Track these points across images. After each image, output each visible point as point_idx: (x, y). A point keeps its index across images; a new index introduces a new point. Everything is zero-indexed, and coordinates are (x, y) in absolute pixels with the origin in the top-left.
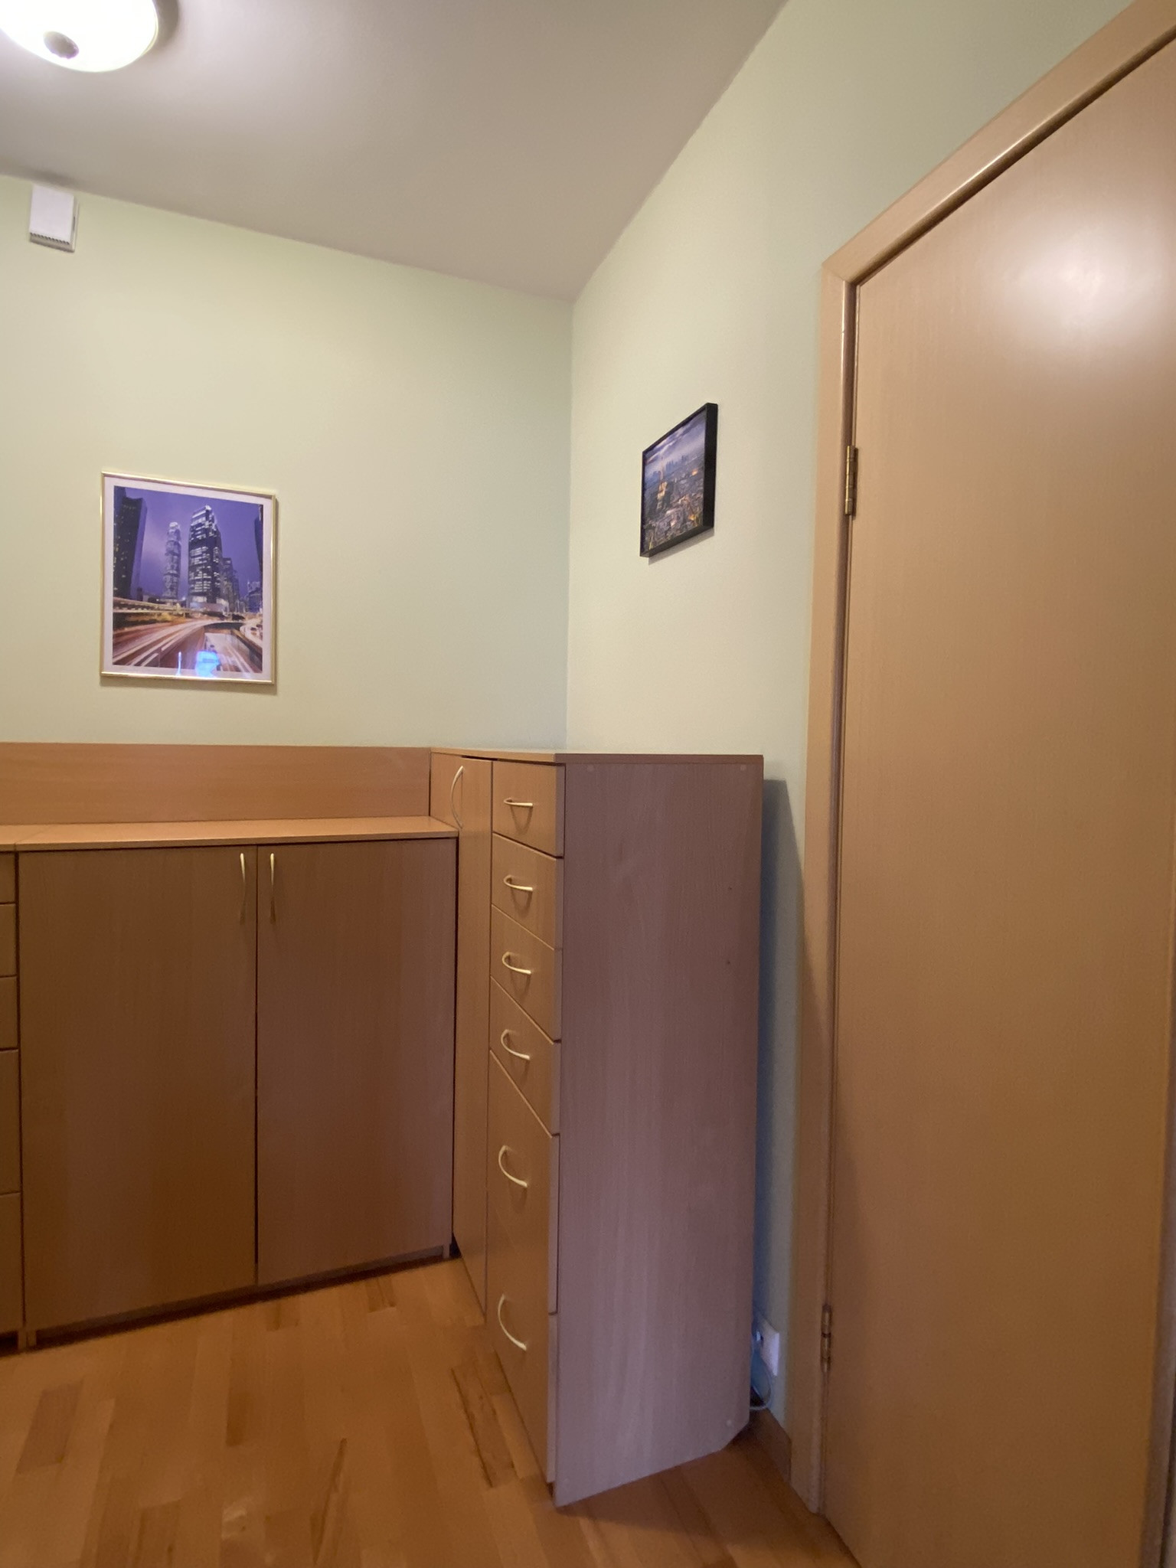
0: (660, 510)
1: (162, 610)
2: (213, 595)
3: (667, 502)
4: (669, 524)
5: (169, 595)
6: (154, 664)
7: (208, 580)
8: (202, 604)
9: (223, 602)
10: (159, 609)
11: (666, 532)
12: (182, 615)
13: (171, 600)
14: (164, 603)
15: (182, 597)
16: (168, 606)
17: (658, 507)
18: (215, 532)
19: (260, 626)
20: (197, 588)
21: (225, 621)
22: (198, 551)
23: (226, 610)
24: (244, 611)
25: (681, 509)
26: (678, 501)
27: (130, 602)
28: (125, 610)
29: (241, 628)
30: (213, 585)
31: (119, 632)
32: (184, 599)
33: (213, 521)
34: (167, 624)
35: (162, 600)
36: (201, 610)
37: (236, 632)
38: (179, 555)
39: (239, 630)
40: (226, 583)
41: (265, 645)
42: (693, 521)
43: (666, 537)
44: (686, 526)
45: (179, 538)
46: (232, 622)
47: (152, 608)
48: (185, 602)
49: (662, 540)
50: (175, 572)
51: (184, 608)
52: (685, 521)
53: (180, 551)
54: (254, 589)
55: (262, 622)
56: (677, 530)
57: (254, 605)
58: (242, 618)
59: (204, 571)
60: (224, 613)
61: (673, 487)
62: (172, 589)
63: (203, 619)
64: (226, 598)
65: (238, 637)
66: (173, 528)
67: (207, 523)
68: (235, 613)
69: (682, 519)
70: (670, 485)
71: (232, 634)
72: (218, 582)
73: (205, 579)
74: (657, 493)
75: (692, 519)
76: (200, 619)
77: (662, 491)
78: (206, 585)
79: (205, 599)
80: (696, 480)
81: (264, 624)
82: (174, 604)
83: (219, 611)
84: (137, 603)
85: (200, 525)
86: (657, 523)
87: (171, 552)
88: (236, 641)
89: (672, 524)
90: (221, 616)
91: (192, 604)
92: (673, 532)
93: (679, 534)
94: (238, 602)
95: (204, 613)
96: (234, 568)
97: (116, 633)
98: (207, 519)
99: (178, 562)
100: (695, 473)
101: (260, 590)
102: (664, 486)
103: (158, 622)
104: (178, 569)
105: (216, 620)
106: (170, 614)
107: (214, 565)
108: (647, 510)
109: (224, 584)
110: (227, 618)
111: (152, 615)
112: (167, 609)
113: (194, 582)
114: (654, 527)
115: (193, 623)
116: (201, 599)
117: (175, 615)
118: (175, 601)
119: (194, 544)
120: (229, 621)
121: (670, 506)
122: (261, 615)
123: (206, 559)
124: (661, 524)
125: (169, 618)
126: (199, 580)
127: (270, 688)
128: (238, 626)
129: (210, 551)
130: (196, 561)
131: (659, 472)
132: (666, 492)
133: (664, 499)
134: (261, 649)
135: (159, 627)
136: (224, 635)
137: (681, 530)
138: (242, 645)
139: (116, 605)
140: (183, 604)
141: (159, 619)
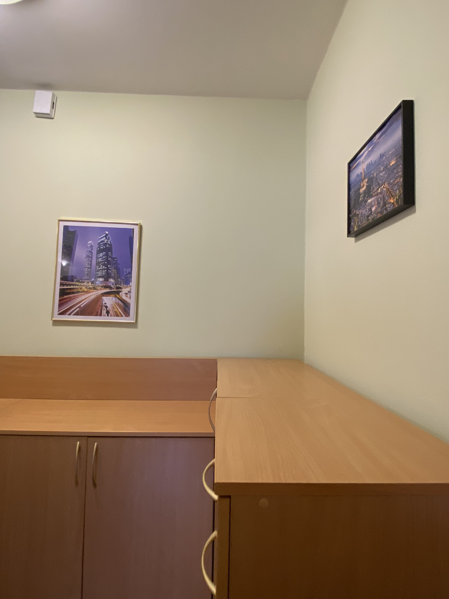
0: (362, 201)
1: (82, 286)
2: (107, 277)
3: (368, 193)
4: (370, 210)
5: (86, 278)
6: (77, 314)
7: (105, 269)
8: (102, 282)
9: (112, 280)
10: (81, 286)
11: (368, 216)
12: (92, 288)
13: (87, 281)
14: (84, 282)
15: (92, 278)
16: (85, 284)
17: (360, 199)
18: (109, 245)
19: (130, 292)
20: (100, 274)
21: (112, 290)
22: (101, 255)
23: (113, 285)
24: (122, 285)
25: (381, 196)
26: (378, 189)
27: (68, 282)
28: (65, 287)
29: (120, 294)
30: (107, 272)
31: (61, 298)
32: (93, 280)
33: (109, 239)
34: (85, 293)
35: (83, 281)
36: (101, 285)
37: (117, 296)
38: (92, 258)
39: (119, 295)
40: (114, 270)
41: (132, 302)
42: (393, 203)
43: (368, 220)
44: (386, 209)
45: (92, 249)
46: (116, 290)
47: (78, 285)
48: (93, 281)
49: (365, 223)
50: (89, 266)
51: (93, 284)
52: (385, 204)
53: (92, 256)
54: (127, 273)
55: (131, 289)
56: (378, 213)
57: (127, 281)
58: (121, 288)
59: (103, 265)
60: (112, 286)
61: (373, 180)
62: (87, 275)
63: (101, 290)
64: (114, 278)
65: (118, 298)
66: (90, 244)
67: (106, 240)
68: (118, 286)
69: (382, 203)
70: (371, 181)
71: (116, 297)
72: (110, 270)
73: (103, 269)
74: (359, 189)
75: (392, 201)
76: (100, 290)
77: (363, 186)
78: (104, 272)
79: (103, 279)
80: (394, 168)
81: (132, 291)
82: (88, 282)
83: (110, 285)
84: (71, 283)
85: (103, 241)
86: (360, 211)
87: (88, 256)
88: (118, 300)
89: (373, 209)
90: (110, 288)
91: (97, 282)
92: (375, 215)
93: (379, 216)
94: (119, 280)
95: (102, 287)
96: (118, 263)
97: (60, 299)
98: (106, 238)
99: (91, 261)
100: (393, 163)
101: (130, 273)
102: (365, 183)
103: (80, 292)
104: (91, 265)
105: (108, 290)
106: (86, 288)
107: (108, 261)
108: (352, 203)
109: (113, 271)
110: (113, 289)
111: (77, 289)
112: (85, 285)
113: (98, 271)
114: (358, 215)
115: (97, 292)
116: (101, 279)
117: (88, 288)
118: (89, 281)
119: (99, 252)
120: (114, 290)
121: (370, 196)
122: (131, 286)
123: (104, 259)
124: (364, 211)
125: (86, 290)
126: (100, 270)
127: (134, 325)
128: (118, 293)
129: (107, 255)
130: (100, 260)
131: (361, 173)
132: (367, 186)
133: (365, 192)
134: (130, 304)
135: (81, 295)
136: (111, 298)
137: (381, 212)
138: (120, 303)
139: (61, 284)
140: (92, 283)
141: (81, 291)
